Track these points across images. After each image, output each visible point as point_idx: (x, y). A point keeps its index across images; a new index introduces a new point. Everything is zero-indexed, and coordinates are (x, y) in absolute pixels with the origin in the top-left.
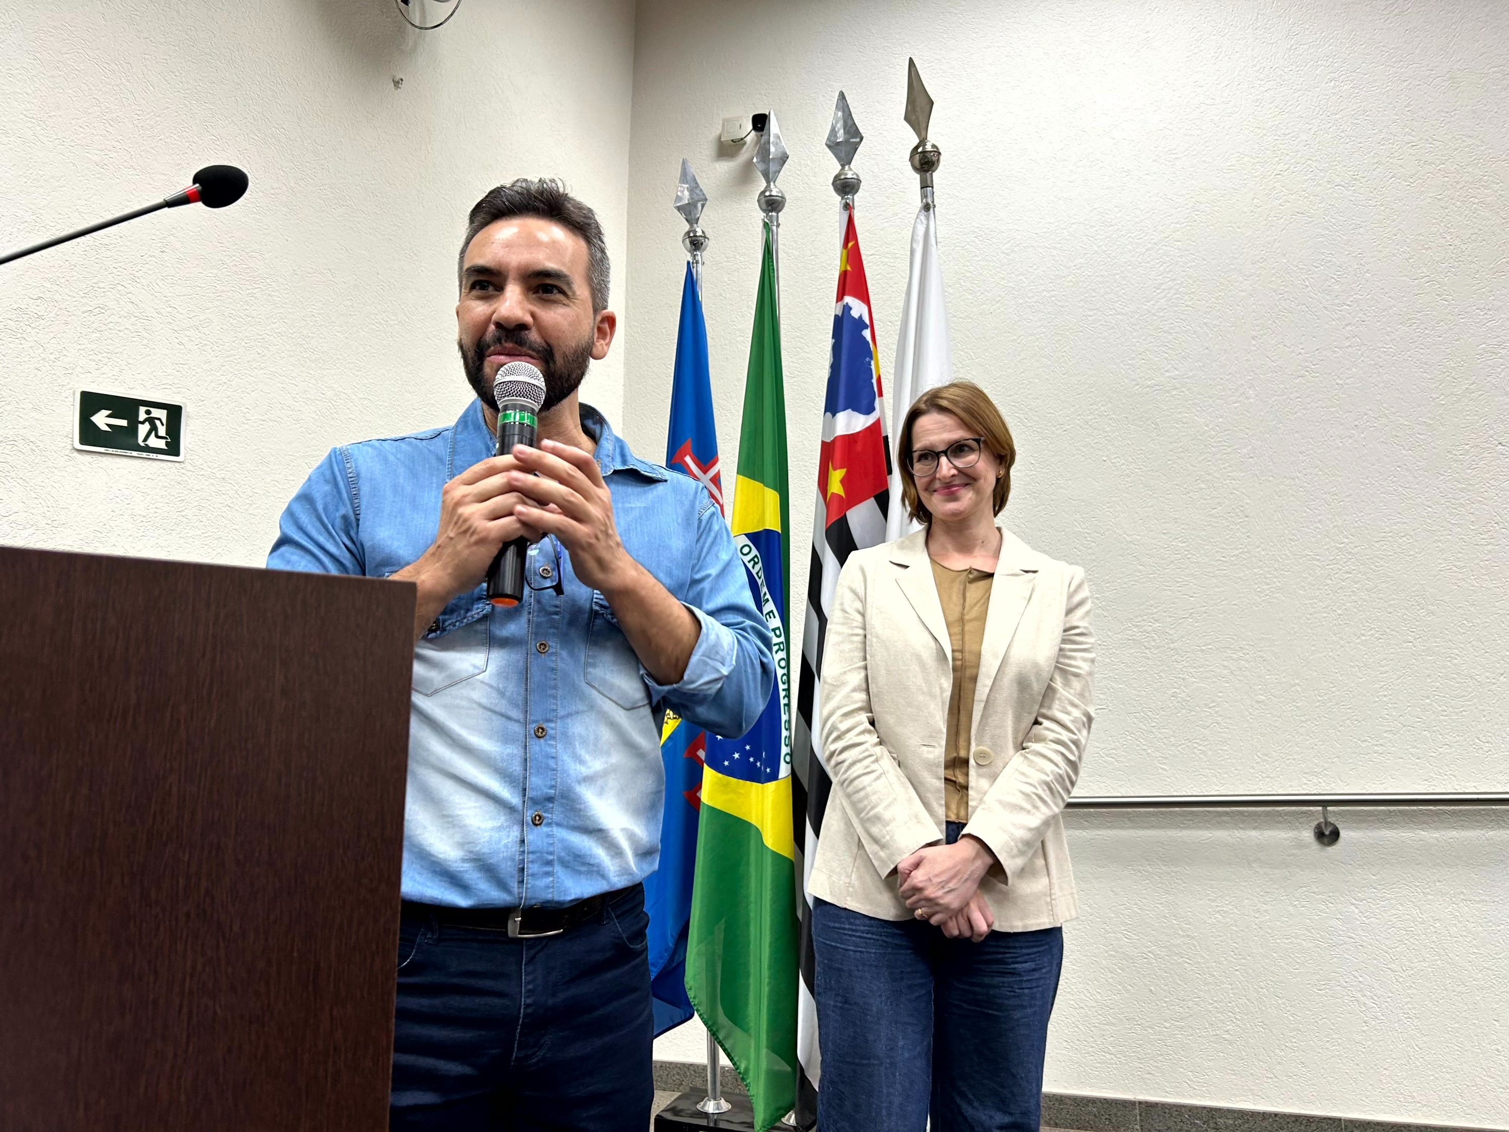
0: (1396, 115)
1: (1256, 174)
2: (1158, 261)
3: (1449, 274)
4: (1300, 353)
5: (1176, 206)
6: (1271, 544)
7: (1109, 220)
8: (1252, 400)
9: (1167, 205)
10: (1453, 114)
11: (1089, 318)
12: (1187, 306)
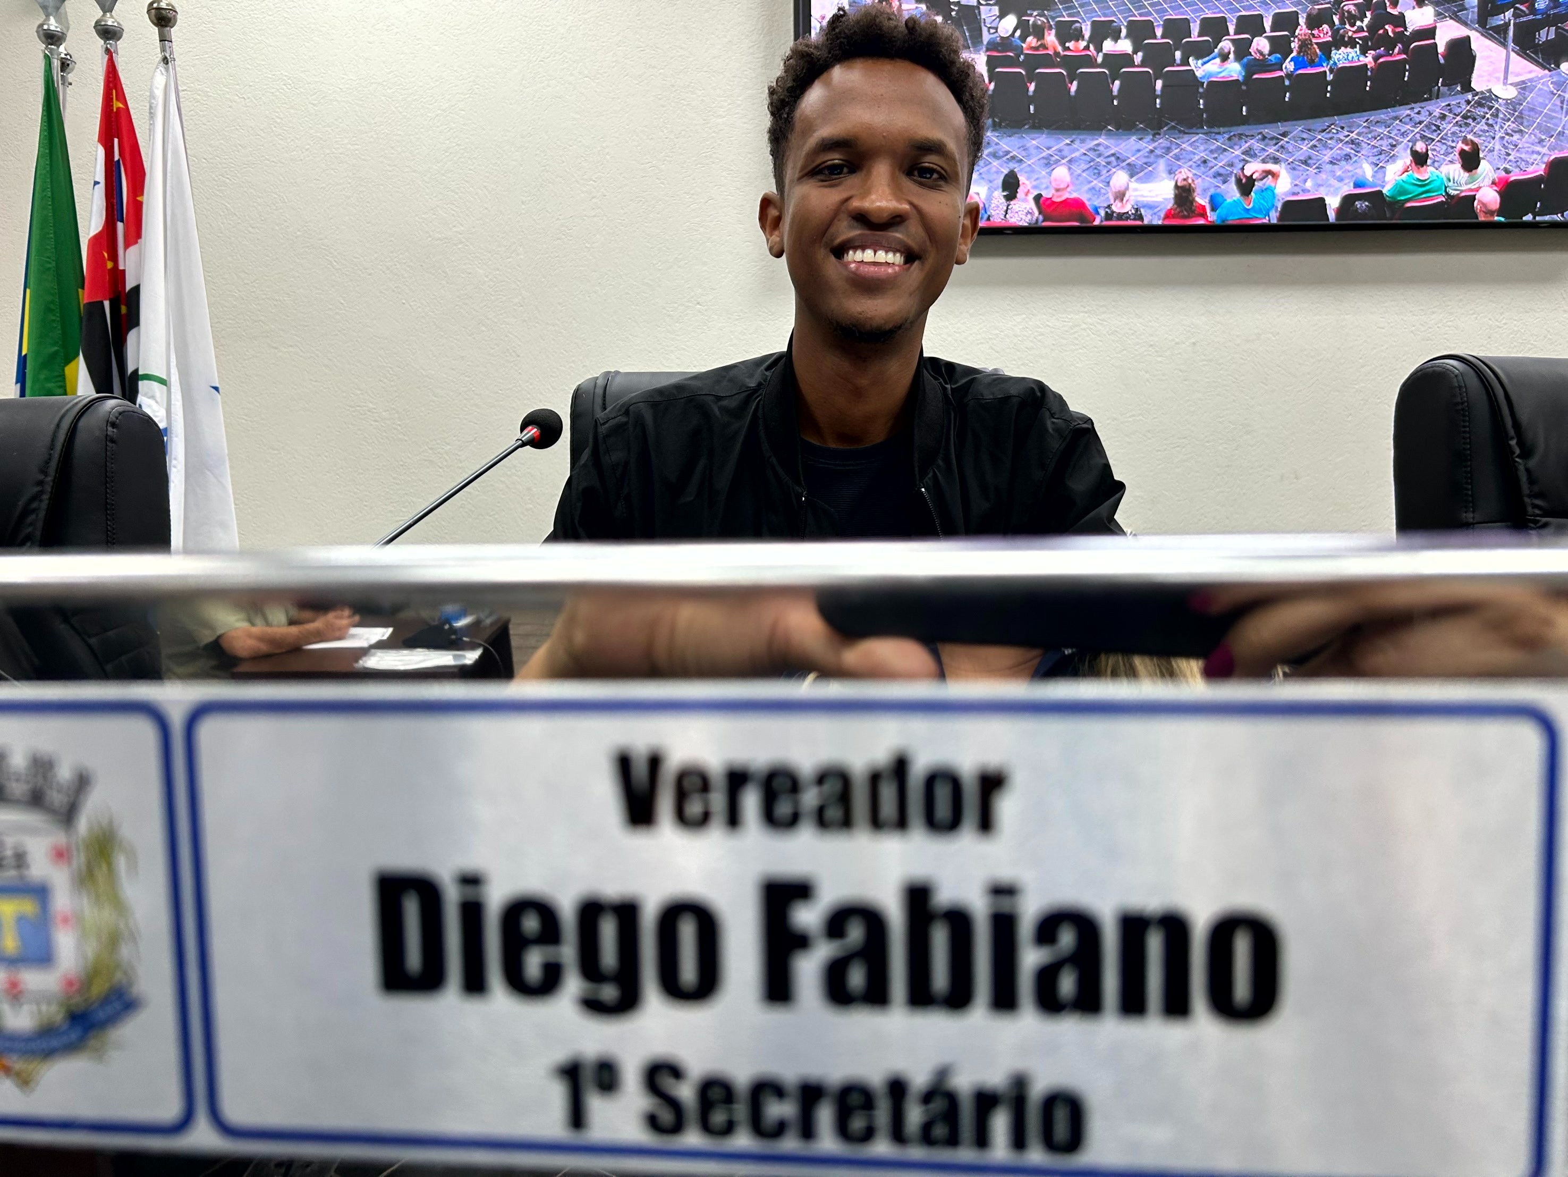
0: (630, 22)
1: (525, 58)
2: (446, 127)
3: (665, 162)
4: (558, 219)
5: (460, 78)
6: (538, 380)
7: (405, 84)
8: (522, 257)
9: (452, 76)
10: (670, 27)
11: (389, 173)
12: (470, 170)
